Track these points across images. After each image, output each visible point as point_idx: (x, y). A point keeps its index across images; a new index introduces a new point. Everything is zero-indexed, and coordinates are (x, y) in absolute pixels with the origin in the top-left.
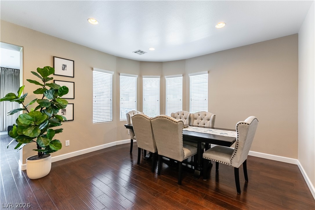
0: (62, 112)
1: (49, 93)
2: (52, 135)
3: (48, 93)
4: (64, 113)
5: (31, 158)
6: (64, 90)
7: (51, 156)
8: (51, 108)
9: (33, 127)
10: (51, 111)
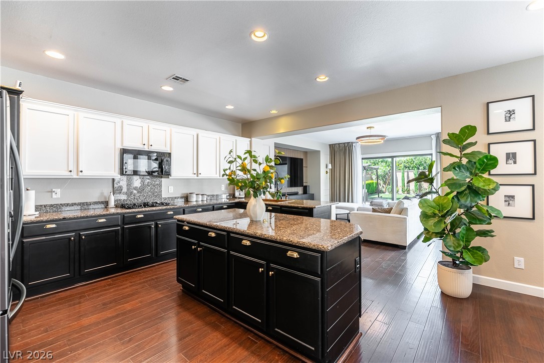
0: (505, 201)
1: (462, 169)
2: (470, 237)
3: (460, 169)
4: (511, 202)
5: (444, 263)
6: (489, 162)
7: (471, 270)
8: (467, 192)
9: (437, 218)
10: (467, 198)
